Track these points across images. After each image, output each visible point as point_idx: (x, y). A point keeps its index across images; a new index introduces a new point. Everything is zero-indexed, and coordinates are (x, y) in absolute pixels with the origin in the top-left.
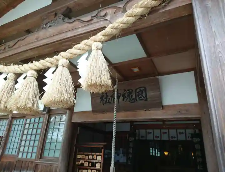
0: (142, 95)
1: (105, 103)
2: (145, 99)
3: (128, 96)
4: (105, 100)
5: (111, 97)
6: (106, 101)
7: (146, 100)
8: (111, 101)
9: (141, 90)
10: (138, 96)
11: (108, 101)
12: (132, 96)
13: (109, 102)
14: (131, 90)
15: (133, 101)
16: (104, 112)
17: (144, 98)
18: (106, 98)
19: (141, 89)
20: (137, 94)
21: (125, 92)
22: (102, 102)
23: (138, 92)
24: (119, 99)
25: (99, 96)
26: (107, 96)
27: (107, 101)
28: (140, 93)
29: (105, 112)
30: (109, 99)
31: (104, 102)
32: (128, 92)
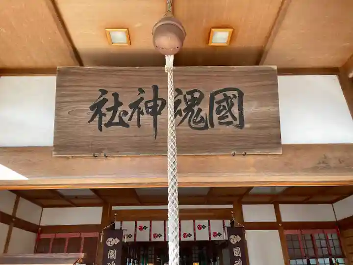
0: (230, 111)
1: (109, 124)
2: (237, 123)
3: (189, 109)
4: (109, 114)
5: (131, 106)
6: (113, 117)
7: (241, 125)
8: (130, 119)
9: (227, 98)
10: (218, 112)
11: (120, 118)
12: (200, 110)
13: (122, 123)
14: (197, 95)
15: (202, 125)
16: (100, 151)
17: (235, 119)
18: (114, 109)
19: (230, 94)
20: (216, 106)
21: (181, 97)
22: (97, 119)
23: (219, 102)
24: (159, 116)
25: (90, 101)
26: (118, 104)
27: (116, 120)
28: (225, 104)
29: (103, 154)
30: (126, 113)
31: (105, 120)
32: (189, 97)
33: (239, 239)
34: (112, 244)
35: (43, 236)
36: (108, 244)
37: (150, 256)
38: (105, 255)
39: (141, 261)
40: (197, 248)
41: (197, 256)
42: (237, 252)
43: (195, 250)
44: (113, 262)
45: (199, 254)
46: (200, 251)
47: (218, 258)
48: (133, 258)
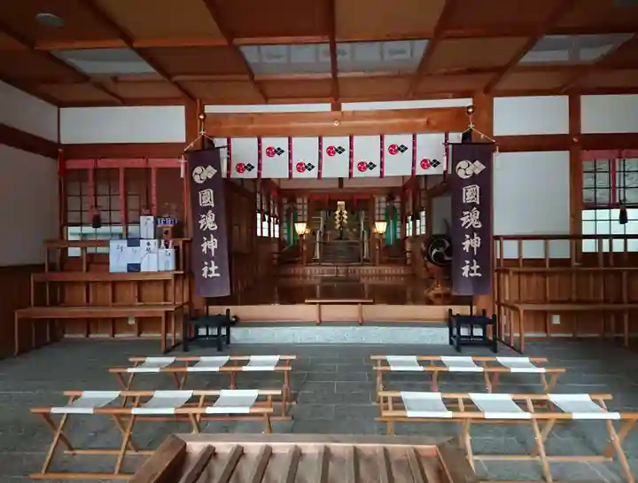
33: (478, 167)
34: (203, 177)
35: (73, 164)
36: (196, 179)
37: (300, 213)
38: (195, 199)
40: (383, 199)
41: (382, 211)
42: (471, 194)
43: (379, 202)
44: (210, 212)
45: (387, 208)
46: (388, 204)
47: (423, 213)
48: (268, 213)
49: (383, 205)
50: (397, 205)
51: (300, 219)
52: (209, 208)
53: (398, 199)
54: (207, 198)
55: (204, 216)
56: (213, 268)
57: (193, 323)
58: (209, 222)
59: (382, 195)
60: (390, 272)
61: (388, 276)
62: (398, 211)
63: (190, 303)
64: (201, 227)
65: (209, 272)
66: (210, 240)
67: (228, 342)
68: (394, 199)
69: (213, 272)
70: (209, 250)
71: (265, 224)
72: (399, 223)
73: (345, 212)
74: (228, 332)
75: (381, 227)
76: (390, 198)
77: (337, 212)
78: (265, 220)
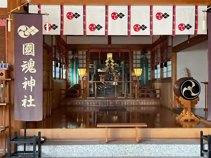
34: (27, 34)
36: (21, 34)
37: (81, 61)
39: (70, 65)
40: (139, 52)
41: (139, 61)
43: (136, 55)
44: (31, 59)
45: (141, 59)
46: (142, 56)
47: (169, 63)
48: (60, 61)
49: (139, 57)
50: (149, 57)
51: (81, 65)
52: (31, 56)
53: (149, 53)
54: (29, 49)
55: (26, 62)
56: (31, 100)
57: (13, 142)
58: (29, 66)
59: (138, 49)
60: (145, 104)
61: (143, 106)
62: (149, 61)
63: (10, 127)
64: (23, 70)
65: (28, 103)
66: (30, 80)
67: (40, 156)
68: (147, 52)
69: (31, 103)
70: (28, 87)
71: (58, 69)
72: (149, 70)
73: (113, 61)
74: (40, 148)
75: (138, 72)
76: (144, 52)
77: (107, 61)
78: (57, 66)
